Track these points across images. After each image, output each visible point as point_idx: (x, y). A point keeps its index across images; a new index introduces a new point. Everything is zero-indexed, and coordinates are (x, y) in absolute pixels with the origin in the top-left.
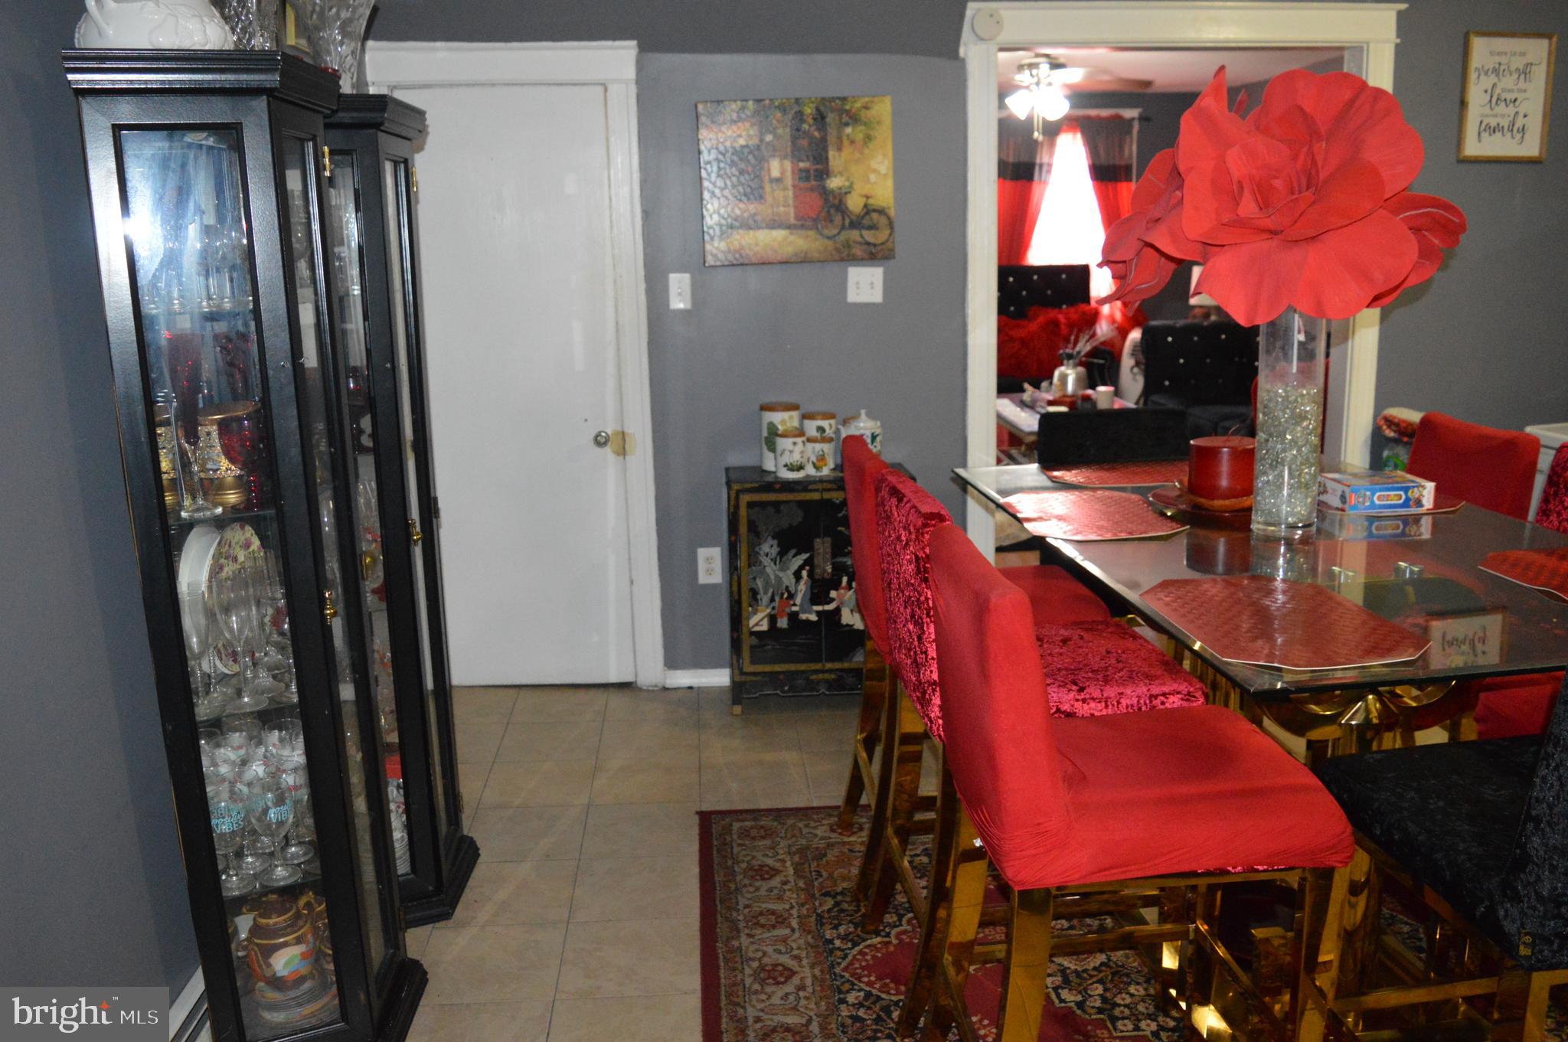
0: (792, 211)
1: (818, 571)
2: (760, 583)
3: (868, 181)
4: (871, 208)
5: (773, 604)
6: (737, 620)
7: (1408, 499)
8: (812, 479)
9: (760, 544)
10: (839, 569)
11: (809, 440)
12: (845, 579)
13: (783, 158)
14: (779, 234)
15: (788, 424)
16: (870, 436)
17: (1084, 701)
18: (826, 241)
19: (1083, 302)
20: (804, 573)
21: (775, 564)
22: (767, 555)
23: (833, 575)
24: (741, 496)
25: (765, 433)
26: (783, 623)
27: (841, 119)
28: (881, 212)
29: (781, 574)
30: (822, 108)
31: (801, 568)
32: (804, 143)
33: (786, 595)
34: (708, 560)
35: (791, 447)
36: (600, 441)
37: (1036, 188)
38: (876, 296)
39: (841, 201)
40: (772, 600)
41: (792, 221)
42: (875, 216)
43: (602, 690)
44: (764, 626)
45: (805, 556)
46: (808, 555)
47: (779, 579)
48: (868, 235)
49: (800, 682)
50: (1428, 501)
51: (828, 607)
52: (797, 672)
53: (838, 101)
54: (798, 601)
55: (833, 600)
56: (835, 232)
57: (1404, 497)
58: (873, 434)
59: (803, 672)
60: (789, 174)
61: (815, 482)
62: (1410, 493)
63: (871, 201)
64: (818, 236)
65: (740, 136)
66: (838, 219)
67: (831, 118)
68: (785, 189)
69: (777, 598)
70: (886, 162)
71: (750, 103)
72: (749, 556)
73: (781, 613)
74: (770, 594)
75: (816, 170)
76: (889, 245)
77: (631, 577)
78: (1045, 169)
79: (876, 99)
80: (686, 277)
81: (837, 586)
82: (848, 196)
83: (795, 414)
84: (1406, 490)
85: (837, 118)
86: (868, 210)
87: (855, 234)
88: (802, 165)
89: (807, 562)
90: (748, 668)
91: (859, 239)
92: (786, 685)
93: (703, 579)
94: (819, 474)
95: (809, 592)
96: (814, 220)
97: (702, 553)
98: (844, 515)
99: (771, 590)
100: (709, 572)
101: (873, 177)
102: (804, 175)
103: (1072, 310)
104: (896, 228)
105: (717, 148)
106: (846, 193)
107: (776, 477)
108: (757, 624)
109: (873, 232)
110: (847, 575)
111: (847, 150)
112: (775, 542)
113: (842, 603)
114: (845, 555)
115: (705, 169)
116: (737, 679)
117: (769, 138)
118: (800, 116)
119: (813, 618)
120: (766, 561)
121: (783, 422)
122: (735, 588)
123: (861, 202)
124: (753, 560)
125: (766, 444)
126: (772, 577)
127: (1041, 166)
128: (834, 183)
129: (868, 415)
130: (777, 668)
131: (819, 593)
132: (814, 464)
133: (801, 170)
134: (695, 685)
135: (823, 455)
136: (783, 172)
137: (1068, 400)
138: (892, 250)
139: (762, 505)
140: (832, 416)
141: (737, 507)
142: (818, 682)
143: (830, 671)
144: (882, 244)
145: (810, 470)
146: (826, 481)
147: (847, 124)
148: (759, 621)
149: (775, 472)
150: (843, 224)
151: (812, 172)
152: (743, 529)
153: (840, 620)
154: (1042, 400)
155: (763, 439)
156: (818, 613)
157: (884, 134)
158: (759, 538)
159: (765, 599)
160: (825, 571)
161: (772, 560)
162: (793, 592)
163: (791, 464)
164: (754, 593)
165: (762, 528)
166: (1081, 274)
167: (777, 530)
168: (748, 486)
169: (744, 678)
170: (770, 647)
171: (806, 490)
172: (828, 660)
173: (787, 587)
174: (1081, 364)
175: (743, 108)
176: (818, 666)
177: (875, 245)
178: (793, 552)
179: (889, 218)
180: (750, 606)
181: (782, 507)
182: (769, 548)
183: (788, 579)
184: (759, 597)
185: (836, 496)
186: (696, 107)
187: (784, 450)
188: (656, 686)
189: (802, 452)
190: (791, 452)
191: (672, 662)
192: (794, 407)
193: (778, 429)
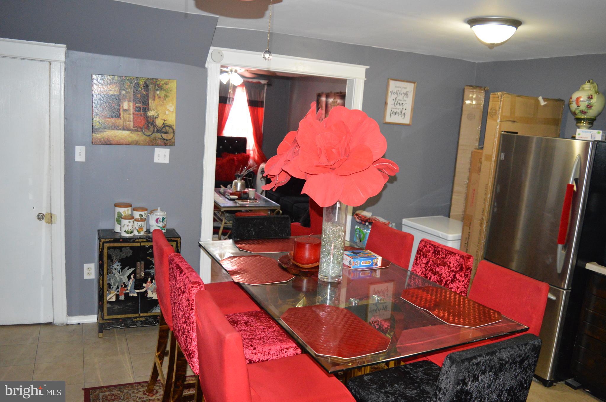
0: (132, 124)
1: (138, 275)
2: (112, 281)
3: (165, 113)
4: (166, 125)
5: (118, 290)
6: (101, 297)
7: (373, 263)
8: (137, 237)
9: (113, 265)
10: (147, 275)
11: (135, 220)
12: (149, 279)
13: (129, 101)
14: (126, 133)
15: (127, 213)
16: (162, 218)
17: (255, 354)
18: (146, 137)
19: (244, 153)
20: (132, 277)
21: (119, 273)
22: (116, 269)
23: (144, 277)
24: (105, 244)
25: (116, 216)
26: (122, 298)
27: (155, 88)
28: (170, 127)
29: (121, 277)
30: (147, 82)
31: (131, 274)
32: (139, 96)
33: (123, 286)
34: (89, 269)
35: (128, 224)
36: (40, 217)
37: (227, 106)
38: (166, 161)
39: (153, 121)
40: (118, 288)
41: (132, 128)
42: (167, 128)
43: (37, 326)
44: (114, 299)
45: (132, 269)
46: (134, 269)
47: (121, 279)
48: (164, 136)
49: (129, 322)
50: (379, 264)
51: (141, 291)
52: (128, 318)
53: (154, 80)
54: (129, 288)
55: (144, 287)
56: (150, 133)
57: (371, 262)
58: (163, 218)
59: (130, 318)
60: (131, 108)
61: (138, 239)
62: (373, 261)
63: (166, 122)
64: (144, 135)
65: (110, 90)
66: (152, 128)
67: (151, 86)
68: (129, 114)
69: (120, 287)
70: (173, 107)
71: (116, 77)
72: (108, 269)
73: (122, 293)
74: (117, 285)
75: (143, 107)
76: (173, 140)
77: (52, 277)
78: (231, 99)
79: (170, 81)
80: (83, 148)
81: (146, 281)
82: (157, 119)
83: (130, 209)
84: (372, 260)
85: (154, 87)
86: (164, 126)
87: (159, 135)
88: (137, 105)
89: (133, 272)
90: (106, 317)
91: (160, 137)
92: (123, 324)
93: (86, 277)
94: (139, 235)
95: (134, 284)
96: (142, 128)
97: (86, 266)
98: (150, 252)
99: (117, 284)
100: (89, 274)
101: (167, 112)
102: (138, 109)
103: (239, 155)
104: (176, 134)
105: (100, 95)
106: (156, 118)
107: (121, 236)
108: (110, 298)
109: (166, 134)
110: (151, 277)
111: (157, 100)
112: (120, 264)
113: (148, 289)
114: (150, 269)
115: (94, 103)
116: (101, 322)
117: (124, 92)
118: (138, 84)
119: (136, 295)
120: (115, 272)
121: (124, 212)
122: (101, 284)
123: (162, 122)
124: (109, 271)
125: (117, 221)
126: (118, 278)
127: (230, 98)
128: (151, 113)
129: (161, 210)
130: (119, 316)
131: (138, 284)
132: (137, 230)
133: (136, 107)
134: (81, 323)
135: (142, 227)
136: (129, 106)
137: (238, 193)
138: (174, 142)
139: (115, 248)
140: (146, 210)
141: (103, 249)
142: (137, 321)
143: (143, 317)
144: (170, 140)
145: (136, 233)
146: (142, 238)
147: (157, 90)
148: (111, 297)
149: (120, 233)
150: (154, 130)
151: (141, 108)
152: (105, 258)
153: (147, 296)
154: (228, 192)
155: (115, 219)
156: (138, 293)
157: (173, 95)
158: (112, 262)
159: (114, 288)
160: (141, 275)
161: (118, 271)
162: (127, 285)
163: (127, 230)
164: (109, 285)
165: (114, 257)
166: (243, 141)
167: (120, 259)
168: (108, 240)
169: (104, 321)
170: (116, 308)
171: (134, 242)
172: (141, 313)
173: (124, 282)
174: (243, 179)
175: (113, 79)
176: (137, 315)
177: (167, 140)
178: (127, 268)
179: (173, 129)
180: (108, 291)
181: (123, 249)
182: (117, 266)
183: (125, 279)
184: (112, 287)
185: (147, 245)
186: (92, 76)
187: (125, 225)
188: (63, 324)
189: (133, 226)
190: (128, 225)
191: (70, 313)
192: (130, 206)
193: (122, 215)
